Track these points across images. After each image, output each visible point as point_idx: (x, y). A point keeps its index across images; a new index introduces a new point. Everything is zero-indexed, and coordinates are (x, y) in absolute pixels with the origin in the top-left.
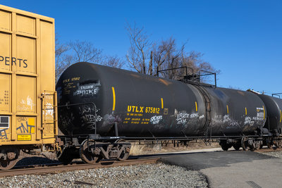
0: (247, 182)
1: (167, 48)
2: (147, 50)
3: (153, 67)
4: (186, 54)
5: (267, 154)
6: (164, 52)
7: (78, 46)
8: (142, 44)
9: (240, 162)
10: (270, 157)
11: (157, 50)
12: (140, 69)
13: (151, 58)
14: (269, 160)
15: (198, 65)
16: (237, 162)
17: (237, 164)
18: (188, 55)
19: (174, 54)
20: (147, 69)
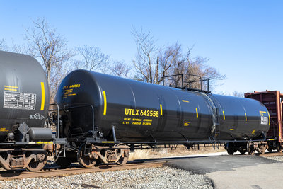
0: (253, 186)
1: (173, 53)
2: (153, 56)
3: (159, 72)
4: (192, 59)
5: (272, 158)
6: (170, 57)
7: (87, 51)
8: (148, 49)
9: (245, 166)
10: (275, 162)
11: (163, 56)
12: (146, 74)
13: (158, 62)
14: (274, 164)
15: (203, 70)
16: (242, 166)
17: (243, 168)
18: (194, 60)
19: (180, 59)
20: (153, 74)
